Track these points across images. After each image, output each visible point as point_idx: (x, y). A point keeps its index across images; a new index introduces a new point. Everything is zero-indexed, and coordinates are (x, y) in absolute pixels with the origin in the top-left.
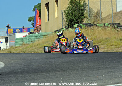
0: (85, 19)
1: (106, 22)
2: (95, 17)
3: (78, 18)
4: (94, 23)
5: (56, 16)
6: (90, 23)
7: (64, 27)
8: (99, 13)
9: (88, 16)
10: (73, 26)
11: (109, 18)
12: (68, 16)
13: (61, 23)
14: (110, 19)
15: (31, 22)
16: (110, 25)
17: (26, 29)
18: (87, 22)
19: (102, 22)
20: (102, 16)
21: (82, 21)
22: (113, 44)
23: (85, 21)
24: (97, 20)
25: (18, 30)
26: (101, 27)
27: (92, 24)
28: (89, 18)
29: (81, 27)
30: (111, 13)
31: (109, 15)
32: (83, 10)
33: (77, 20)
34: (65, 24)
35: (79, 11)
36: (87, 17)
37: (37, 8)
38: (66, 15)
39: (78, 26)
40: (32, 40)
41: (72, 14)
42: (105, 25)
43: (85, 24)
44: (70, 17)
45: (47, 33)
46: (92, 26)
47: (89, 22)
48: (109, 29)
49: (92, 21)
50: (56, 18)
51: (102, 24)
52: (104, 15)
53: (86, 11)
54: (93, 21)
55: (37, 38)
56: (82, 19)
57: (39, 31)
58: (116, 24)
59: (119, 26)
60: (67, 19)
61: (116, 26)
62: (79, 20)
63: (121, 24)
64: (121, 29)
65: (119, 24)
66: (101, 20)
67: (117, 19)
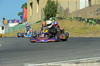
0: (57, 14)
1: (72, 16)
2: (64, 13)
3: (52, 13)
4: (64, 17)
5: (37, 12)
6: (61, 17)
7: (43, 19)
8: (67, 10)
10: (49, 19)
12: (45, 12)
13: (41, 16)
14: (75, 14)
15: (20, 16)
16: (74, 19)
17: (16, 20)
18: (59, 17)
19: (69, 16)
20: (70, 12)
22: (77, 31)
23: (57, 16)
24: (66, 15)
25: (11, 21)
26: (68, 19)
27: (62, 17)
28: (60, 13)
30: (76, 10)
31: (74, 12)
32: (56, 8)
33: (52, 15)
34: (44, 17)
35: (53, 9)
37: (25, 6)
38: (45, 11)
39: (53, 19)
40: (21, 28)
41: (49, 10)
42: (71, 18)
43: (57, 18)
44: (47, 13)
45: (31, 24)
46: (63, 19)
47: (60, 16)
48: (74, 21)
50: (38, 13)
52: (71, 11)
53: (58, 9)
54: (63, 15)
55: (24, 27)
56: (55, 14)
58: (79, 18)
59: (81, 19)
60: (45, 14)
61: (79, 19)
62: (53, 15)
63: (83, 18)
64: (82, 21)
65: (81, 18)
66: (68, 15)
67: (80, 14)
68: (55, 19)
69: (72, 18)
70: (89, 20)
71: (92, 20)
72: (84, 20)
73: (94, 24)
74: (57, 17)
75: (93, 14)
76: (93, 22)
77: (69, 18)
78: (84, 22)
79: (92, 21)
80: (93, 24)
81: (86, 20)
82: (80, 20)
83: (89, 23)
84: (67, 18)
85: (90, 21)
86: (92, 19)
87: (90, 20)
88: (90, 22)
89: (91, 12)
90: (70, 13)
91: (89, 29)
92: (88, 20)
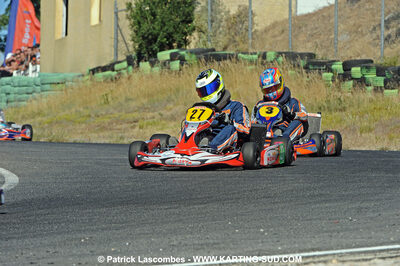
0: (195, 34)
1: (267, 46)
2: (230, 28)
3: (171, 30)
4: (225, 48)
6: (214, 50)
7: (122, 57)
8: (244, 15)
9: (206, 26)
10: (154, 54)
11: (276, 33)
12: (139, 23)
13: (112, 42)
14: (279, 38)
16: (281, 59)
18: (201, 46)
19: (253, 46)
20: (256, 28)
21: (186, 42)
23: (194, 41)
24: (237, 38)
26: (251, 62)
27: (219, 51)
28: (210, 31)
29: (182, 60)
31: (274, 25)
32: (191, 4)
33: (169, 36)
34: (130, 46)
35: (176, 8)
36: (204, 29)
38: (134, 17)
39: (173, 57)
40: (12, 96)
41: (154, 15)
42: (264, 56)
43: (197, 52)
44: (145, 26)
45: (62, 76)
47: (210, 46)
49: (219, 43)
50: (95, 26)
51: (255, 54)
52: (260, 24)
53: (198, 9)
54: (222, 40)
55: (30, 90)
56: (185, 34)
57: (27, 67)
58: (302, 55)
59: (314, 64)
60: (136, 32)
61: (302, 63)
62: (175, 36)
63: (320, 56)
64: (320, 74)
65: (311, 56)
66: (250, 41)
67: (302, 38)
68: (187, 58)
69: (271, 55)
70: (353, 69)
71: (367, 67)
72: (327, 66)
73: (376, 89)
74: (192, 46)
75: (368, 38)
76: (371, 76)
77: (255, 57)
78: (328, 75)
79: (364, 71)
80: (370, 88)
81: (338, 67)
82: (306, 68)
83: (351, 82)
84: (245, 56)
85: (356, 71)
86: (366, 64)
87: (354, 66)
88: (359, 76)
89: (356, 31)
90: (256, 31)
91: (352, 109)
92: (347, 66)
